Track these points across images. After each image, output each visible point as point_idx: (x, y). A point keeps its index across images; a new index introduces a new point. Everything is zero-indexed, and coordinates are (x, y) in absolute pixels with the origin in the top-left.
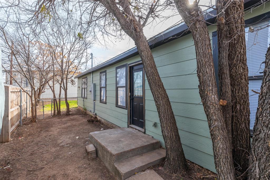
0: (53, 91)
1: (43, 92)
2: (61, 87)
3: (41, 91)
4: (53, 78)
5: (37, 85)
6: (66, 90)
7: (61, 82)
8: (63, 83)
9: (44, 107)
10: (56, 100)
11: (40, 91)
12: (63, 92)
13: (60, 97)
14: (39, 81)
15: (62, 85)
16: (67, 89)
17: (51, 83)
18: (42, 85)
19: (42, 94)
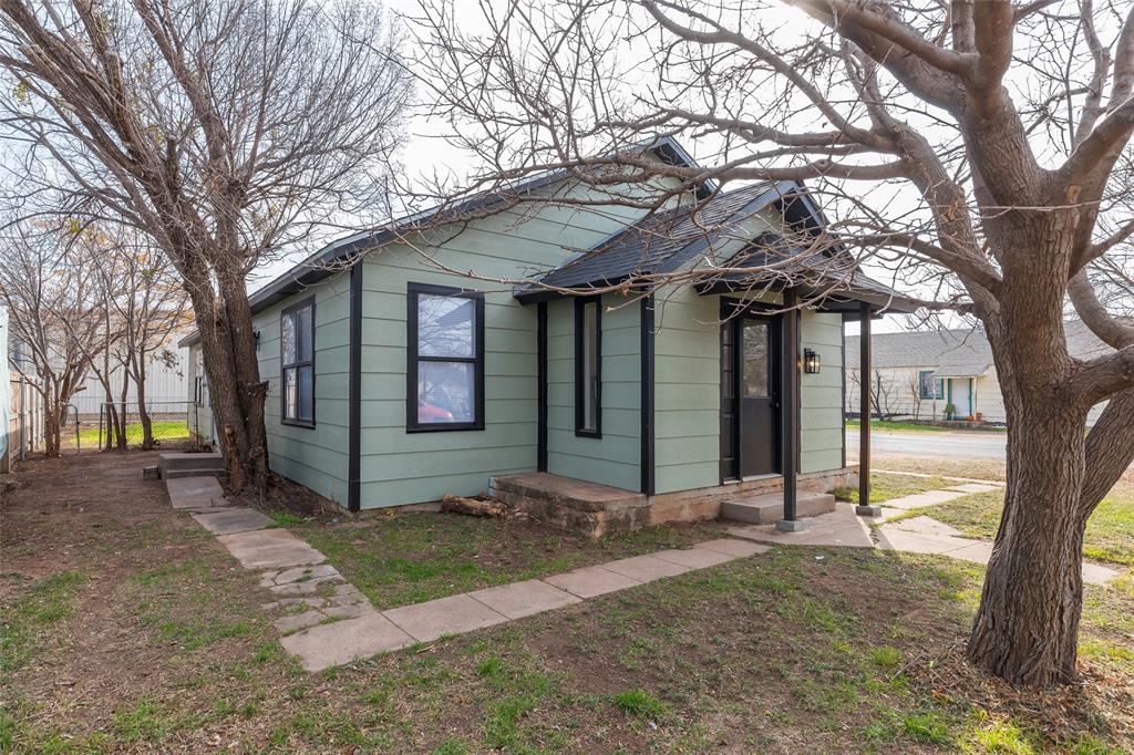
0: (106, 385)
1: (77, 390)
2: (127, 372)
3: (72, 386)
4: (107, 348)
5: (60, 366)
6: (141, 380)
7: (129, 359)
8: (134, 360)
9: (78, 423)
10: (114, 409)
11: (68, 386)
12: (133, 385)
13: (124, 400)
14: (65, 351)
15: (131, 368)
16: (143, 379)
17: (99, 362)
18: (73, 367)
19: (75, 395)
